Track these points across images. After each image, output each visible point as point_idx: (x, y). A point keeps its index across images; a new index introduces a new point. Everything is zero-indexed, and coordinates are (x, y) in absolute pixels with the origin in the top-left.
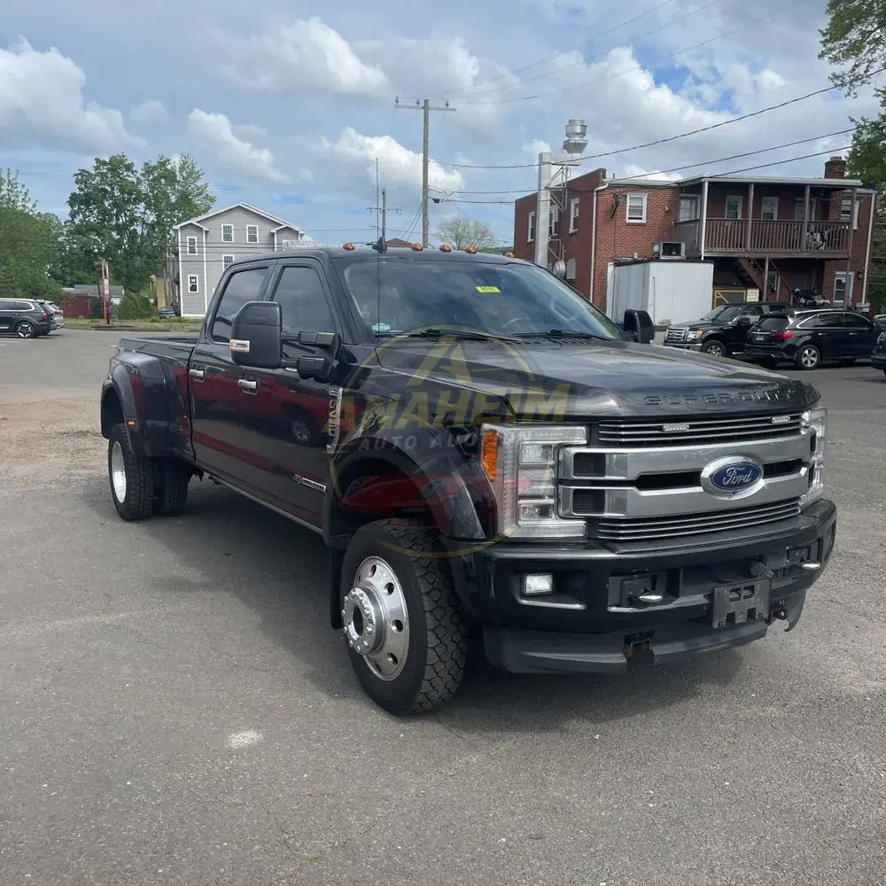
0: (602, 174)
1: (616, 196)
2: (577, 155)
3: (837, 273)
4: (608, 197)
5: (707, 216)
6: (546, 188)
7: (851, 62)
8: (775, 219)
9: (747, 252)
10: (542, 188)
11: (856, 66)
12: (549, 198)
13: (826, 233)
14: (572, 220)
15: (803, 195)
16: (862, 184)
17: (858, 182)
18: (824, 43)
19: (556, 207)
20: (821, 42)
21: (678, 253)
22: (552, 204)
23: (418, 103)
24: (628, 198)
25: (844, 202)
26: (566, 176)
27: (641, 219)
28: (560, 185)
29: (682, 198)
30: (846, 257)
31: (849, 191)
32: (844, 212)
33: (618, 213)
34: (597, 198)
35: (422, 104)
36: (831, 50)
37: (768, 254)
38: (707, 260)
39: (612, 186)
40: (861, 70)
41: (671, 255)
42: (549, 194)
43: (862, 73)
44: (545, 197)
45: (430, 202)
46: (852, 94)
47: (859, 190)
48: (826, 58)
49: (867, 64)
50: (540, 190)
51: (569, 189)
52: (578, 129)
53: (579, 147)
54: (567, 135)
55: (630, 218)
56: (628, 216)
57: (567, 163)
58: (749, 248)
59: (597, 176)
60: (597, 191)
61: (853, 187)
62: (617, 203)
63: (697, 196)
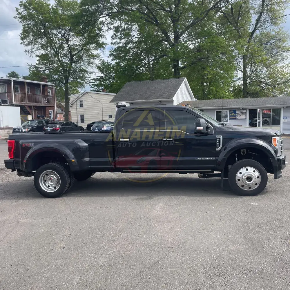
3: (49, 111)
7: (30, 47)
8: (30, 93)
9: (26, 104)
11: (32, 48)
13: (47, 99)
17: (53, 84)
18: (22, 40)
21: (7, 103)
30: (53, 106)
36: (24, 42)
37: (33, 104)
38: (16, 106)
41: (4, 103)
46: (31, 56)
48: (23, 44)
58: (27, 103)
61: (52, 86)
63: (5, 84)
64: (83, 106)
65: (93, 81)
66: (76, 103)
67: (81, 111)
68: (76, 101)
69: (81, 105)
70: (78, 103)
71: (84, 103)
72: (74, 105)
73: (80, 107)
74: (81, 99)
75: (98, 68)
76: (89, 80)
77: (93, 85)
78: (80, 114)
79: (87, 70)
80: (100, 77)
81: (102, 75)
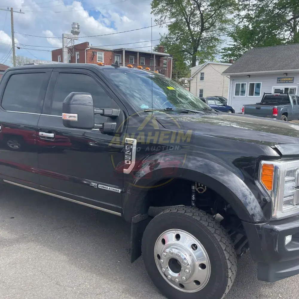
0: (87, 44)
1: (93, 53)
2: (76, 36)
4: (90, 53)
5: (125, 62)
6: (66, 47)
7: (160, 16)
8: (144, 64)
10: (64, 47)
11: (162, 17)
12: (67, 51)
13: (160, 70)
14: (76, 60)
15: (153, 58)
16: (169, 55)
17: (168, 55)
18: (152, 8)
19: (70, 54)
20: (151, 8)
22: (68, 53)
23: (8, 9)
24: (97, 53)
25: (164, 61)
26: (73, 43)
27: (102, 61)
28: (71, 46)
29: (115, 55)
31: (166, 57)
32: (164, 64)
33: (94, 58)
34: (86, 53)
35: (10, 9)
36: (154, 11)
39: (91, 49)
40: (163, 18)
42: (67, 50)
43: (163, 19)
44: (65, 51)
45: (16, 48)
46: (161, 26)
47: (169, 57)
48: (153, 13)
49: (165, 17)
50: (63, 47)
51: (75, 48)
52: (76, 26)
53: (77, 33)
54: (72, 28)
55: (98, 61)
56: (97, 60)
57: (73, 38)
59: (85, 45)
60: (86, 50)
61: (167, 56)
62: (94, 55)
63: (120, 55)
64: (203, 80)
65: (223, 51)
66: (196, 76)
67: (201, 85)
68: (197, 74)
69: (202, 78)
70: (199, 76)
71: (205, 76)
72: (194, 78)
73: (201, 80)
74: (202, 71)
75: (231, 35)
76: (218, 50)
77: (223, 55)
78: (200, 88)
79: (219, 38)
80: (232, 45)
81: (235, 43)
